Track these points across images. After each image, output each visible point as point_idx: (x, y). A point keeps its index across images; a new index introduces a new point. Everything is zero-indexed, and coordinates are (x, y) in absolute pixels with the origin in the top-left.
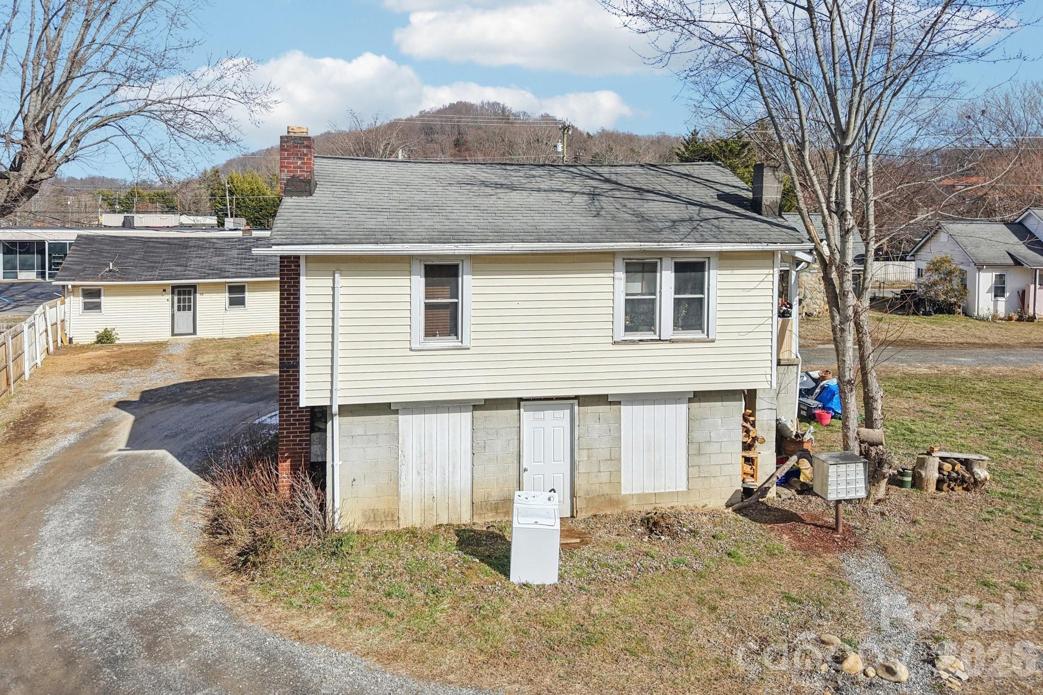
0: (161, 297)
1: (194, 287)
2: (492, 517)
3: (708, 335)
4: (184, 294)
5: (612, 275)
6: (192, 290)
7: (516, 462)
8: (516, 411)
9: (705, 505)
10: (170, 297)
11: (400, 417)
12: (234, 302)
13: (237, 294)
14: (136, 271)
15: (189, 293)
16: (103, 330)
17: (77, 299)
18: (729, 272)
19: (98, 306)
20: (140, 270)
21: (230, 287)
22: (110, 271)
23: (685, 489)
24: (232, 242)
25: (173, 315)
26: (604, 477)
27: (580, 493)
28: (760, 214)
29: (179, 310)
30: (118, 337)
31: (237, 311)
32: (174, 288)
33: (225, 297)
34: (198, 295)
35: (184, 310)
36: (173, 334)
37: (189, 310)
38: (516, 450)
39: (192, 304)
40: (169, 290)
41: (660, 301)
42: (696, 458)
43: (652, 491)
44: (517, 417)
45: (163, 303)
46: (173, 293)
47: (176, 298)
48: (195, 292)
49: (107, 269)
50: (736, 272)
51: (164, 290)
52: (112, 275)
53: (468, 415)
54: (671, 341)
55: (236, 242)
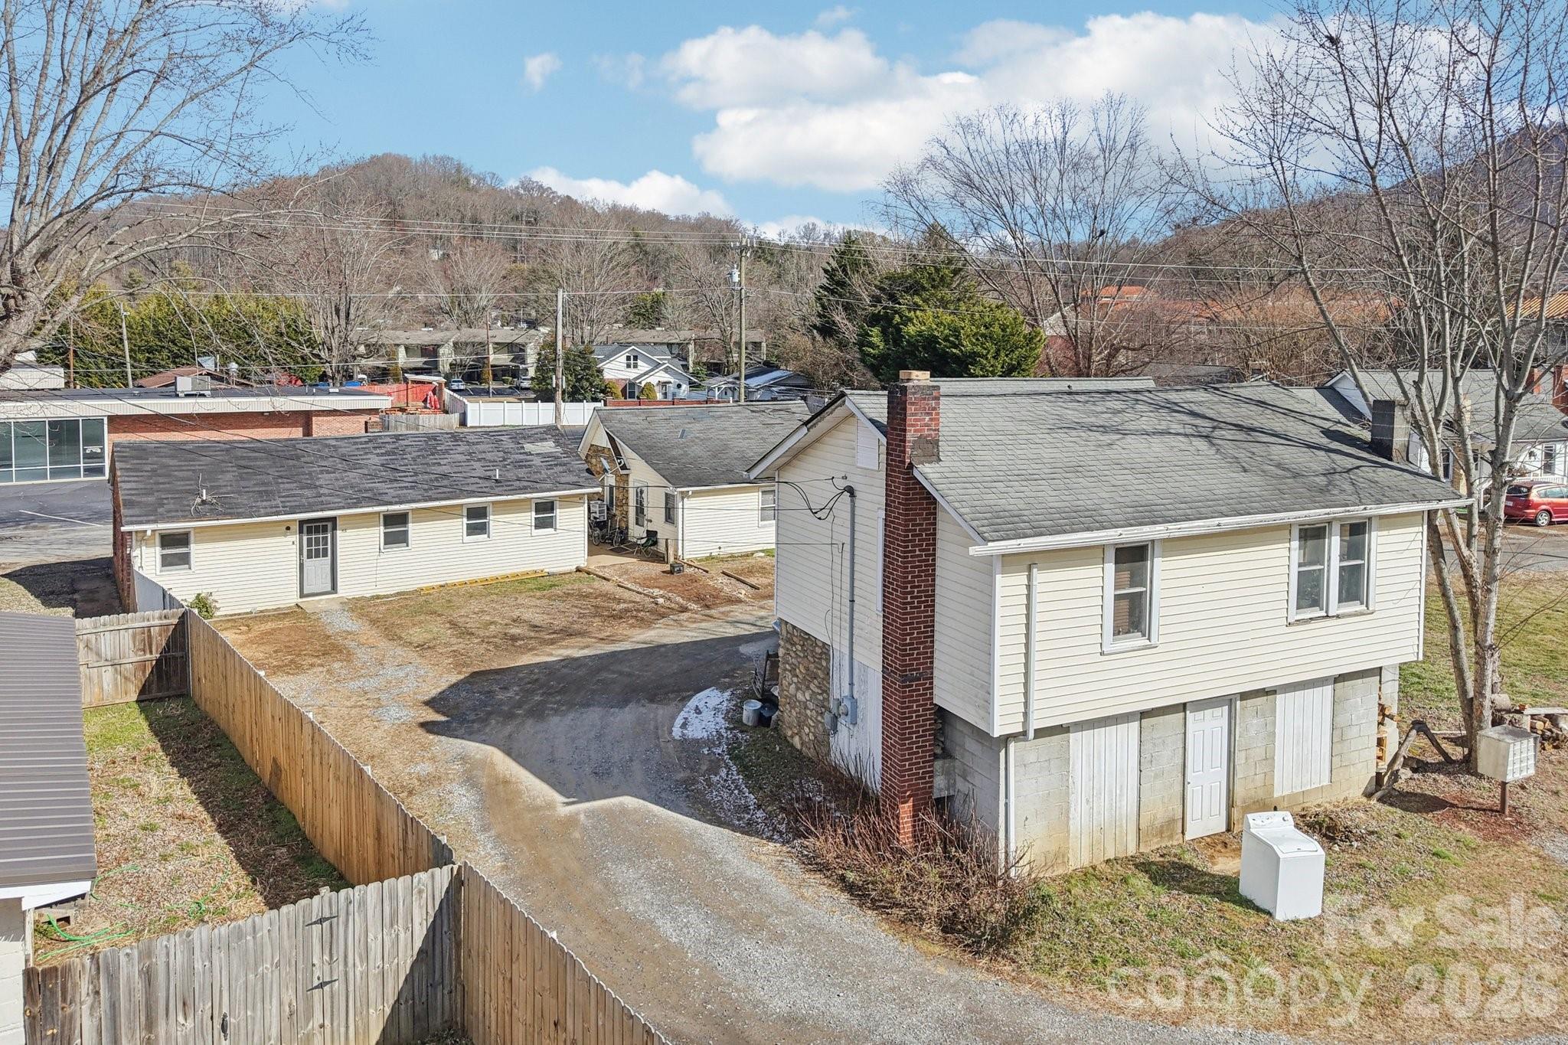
0: (283, 539)
1: (333, 520)
2: (1157, 843)
3: (1367, 606)
4: (317, 531)
5: (1287, 545)
6: (330, 525)
7: (1180, 775)
8: (1182, 714)
9: (1346, 799)
10: (296, 538)
11: (1071, 735)
12: (392, 540)
13: (396, 527)
14: (243, 499)
15: (325, 530)
16: (194, 597)
17: (152, 550)
18: (1386, 533)
19: (184, 559)
20: (249, 499)
21: (385, 517)
22: (204, 502)
23: (1326, 782)
24: (361, 443)
25: (301, 566)
26: (1259, 779)
27: (1238, 802)
28: (1391, 459)
29: (310, 556)
30: (218, 606)
31: (397, 552)
32: (302, 522)
33: (379, 532)
34: (339, 533)
35: (317, 556)
36: (302, 595)
37: (325, 555)
38: (1181, 761)
39: (329, 546)
40: (295, 527)
41: (1329, 571)
42: (1339, 745)
43: (1299, 790)
44: (1182, 721)
45: (288, 547)
46: (301, 532)
47: (305, 538)
48: (334, 528)
49: (198, 500)
50: (1392, 532)
51: (288, 528)
52: (209, 510)
53: (1136, 724)
54: (1338, 617)
55: (366, 443)
